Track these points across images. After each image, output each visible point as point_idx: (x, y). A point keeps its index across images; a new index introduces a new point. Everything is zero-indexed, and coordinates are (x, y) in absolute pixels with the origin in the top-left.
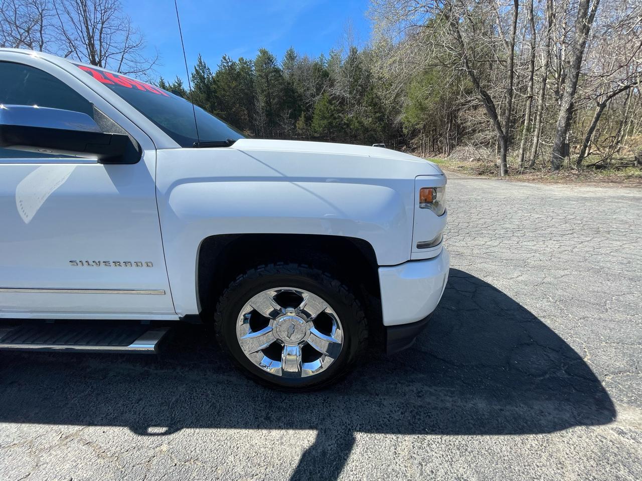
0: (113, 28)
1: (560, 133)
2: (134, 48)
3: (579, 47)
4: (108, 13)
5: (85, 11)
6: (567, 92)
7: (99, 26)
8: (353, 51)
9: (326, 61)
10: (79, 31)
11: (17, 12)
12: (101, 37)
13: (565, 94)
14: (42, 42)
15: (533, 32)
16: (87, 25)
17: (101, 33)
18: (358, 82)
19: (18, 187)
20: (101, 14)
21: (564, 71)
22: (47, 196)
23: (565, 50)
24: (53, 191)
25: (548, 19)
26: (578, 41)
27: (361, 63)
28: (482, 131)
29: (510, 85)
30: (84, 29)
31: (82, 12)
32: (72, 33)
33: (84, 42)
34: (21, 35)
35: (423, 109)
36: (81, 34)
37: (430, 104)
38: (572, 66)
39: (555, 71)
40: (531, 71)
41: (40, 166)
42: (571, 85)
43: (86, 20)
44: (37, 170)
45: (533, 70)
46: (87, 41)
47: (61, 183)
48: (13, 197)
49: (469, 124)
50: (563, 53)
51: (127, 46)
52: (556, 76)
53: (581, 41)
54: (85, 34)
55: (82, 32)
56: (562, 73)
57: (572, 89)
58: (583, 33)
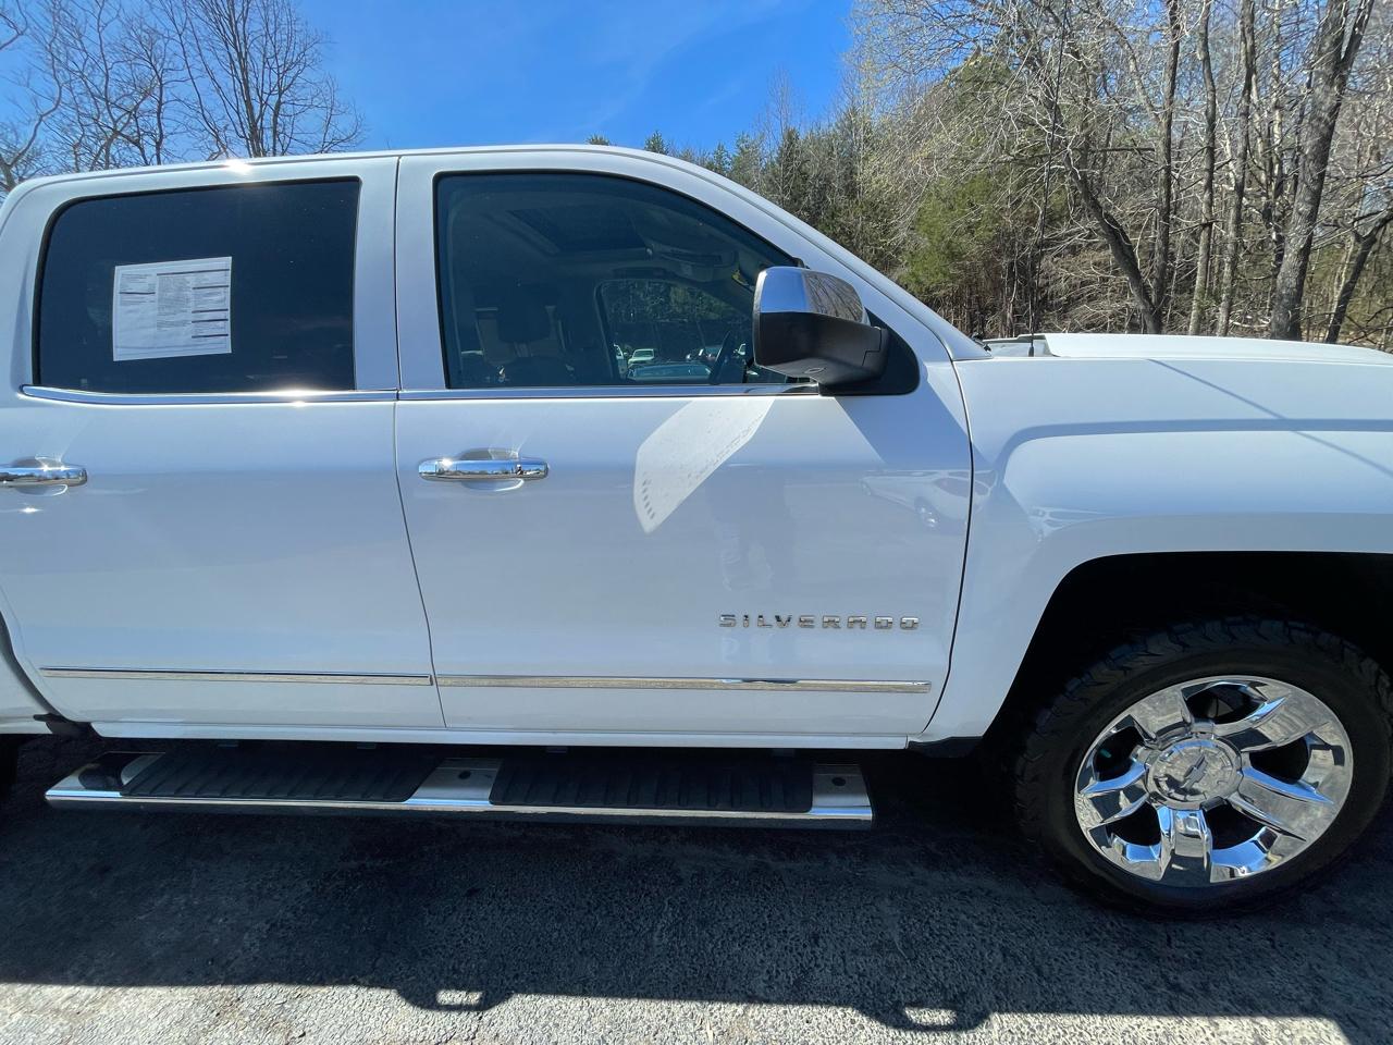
0: (301, 103)
1: (1286, 301)
2: (342, 144)
3: (1325, 115)
4: (291, 74)
5: (244, 70)
6: (1300, 214)
7: (273, 100)
8: (790, 137)
9: (728, 160)
10: (231, 111)
11: (111, 76)
12: (275, 122)
13: (1295, 216)
14: (162, 136)
15: (1209, 87)
16: (249, 97)
17: (276, 115)
18: (800, 203)
19: (640, 450)
20: (278, 74)
21: (1281, 168)
22: (712, 469)
23: (1280, 123)
24: (725, 459)
25: (1243, 57)
26: (1322, 103)
27: (804, 162)
28: (1091, 299)
29: (1164, 200)
30: (243, 106)
31: (239, 71)
32: (218, 114)
33: (242, 133)
34: (115, 122)
35: (953, 255)
36: (235, 118)
37: (972, 247)
38: (1309, 157)
39: (1260, 168)
40: (1206, 170)
41: (687, 403)
42: (1308, 199)
43: (247, 88)
44: (682, 410)
45: (1212, 166)
46: (248, 132)
47: (742, 442)
48: (627, 472)
49: (1063, 284)
50: (1276, 129)
51: (328, 139)
52: (1263, 178)
53: (1329, 102)
54: (244, 115)
55: (238, 113)
56: (1276, 172)
57: (1310, 206)
58: (1332, 85)
